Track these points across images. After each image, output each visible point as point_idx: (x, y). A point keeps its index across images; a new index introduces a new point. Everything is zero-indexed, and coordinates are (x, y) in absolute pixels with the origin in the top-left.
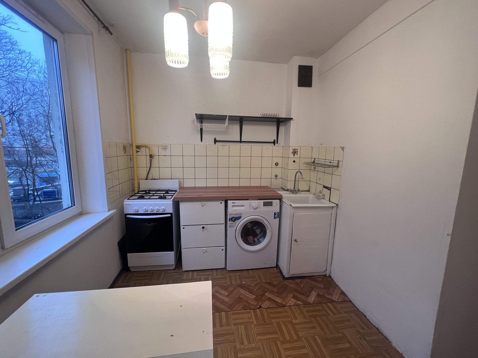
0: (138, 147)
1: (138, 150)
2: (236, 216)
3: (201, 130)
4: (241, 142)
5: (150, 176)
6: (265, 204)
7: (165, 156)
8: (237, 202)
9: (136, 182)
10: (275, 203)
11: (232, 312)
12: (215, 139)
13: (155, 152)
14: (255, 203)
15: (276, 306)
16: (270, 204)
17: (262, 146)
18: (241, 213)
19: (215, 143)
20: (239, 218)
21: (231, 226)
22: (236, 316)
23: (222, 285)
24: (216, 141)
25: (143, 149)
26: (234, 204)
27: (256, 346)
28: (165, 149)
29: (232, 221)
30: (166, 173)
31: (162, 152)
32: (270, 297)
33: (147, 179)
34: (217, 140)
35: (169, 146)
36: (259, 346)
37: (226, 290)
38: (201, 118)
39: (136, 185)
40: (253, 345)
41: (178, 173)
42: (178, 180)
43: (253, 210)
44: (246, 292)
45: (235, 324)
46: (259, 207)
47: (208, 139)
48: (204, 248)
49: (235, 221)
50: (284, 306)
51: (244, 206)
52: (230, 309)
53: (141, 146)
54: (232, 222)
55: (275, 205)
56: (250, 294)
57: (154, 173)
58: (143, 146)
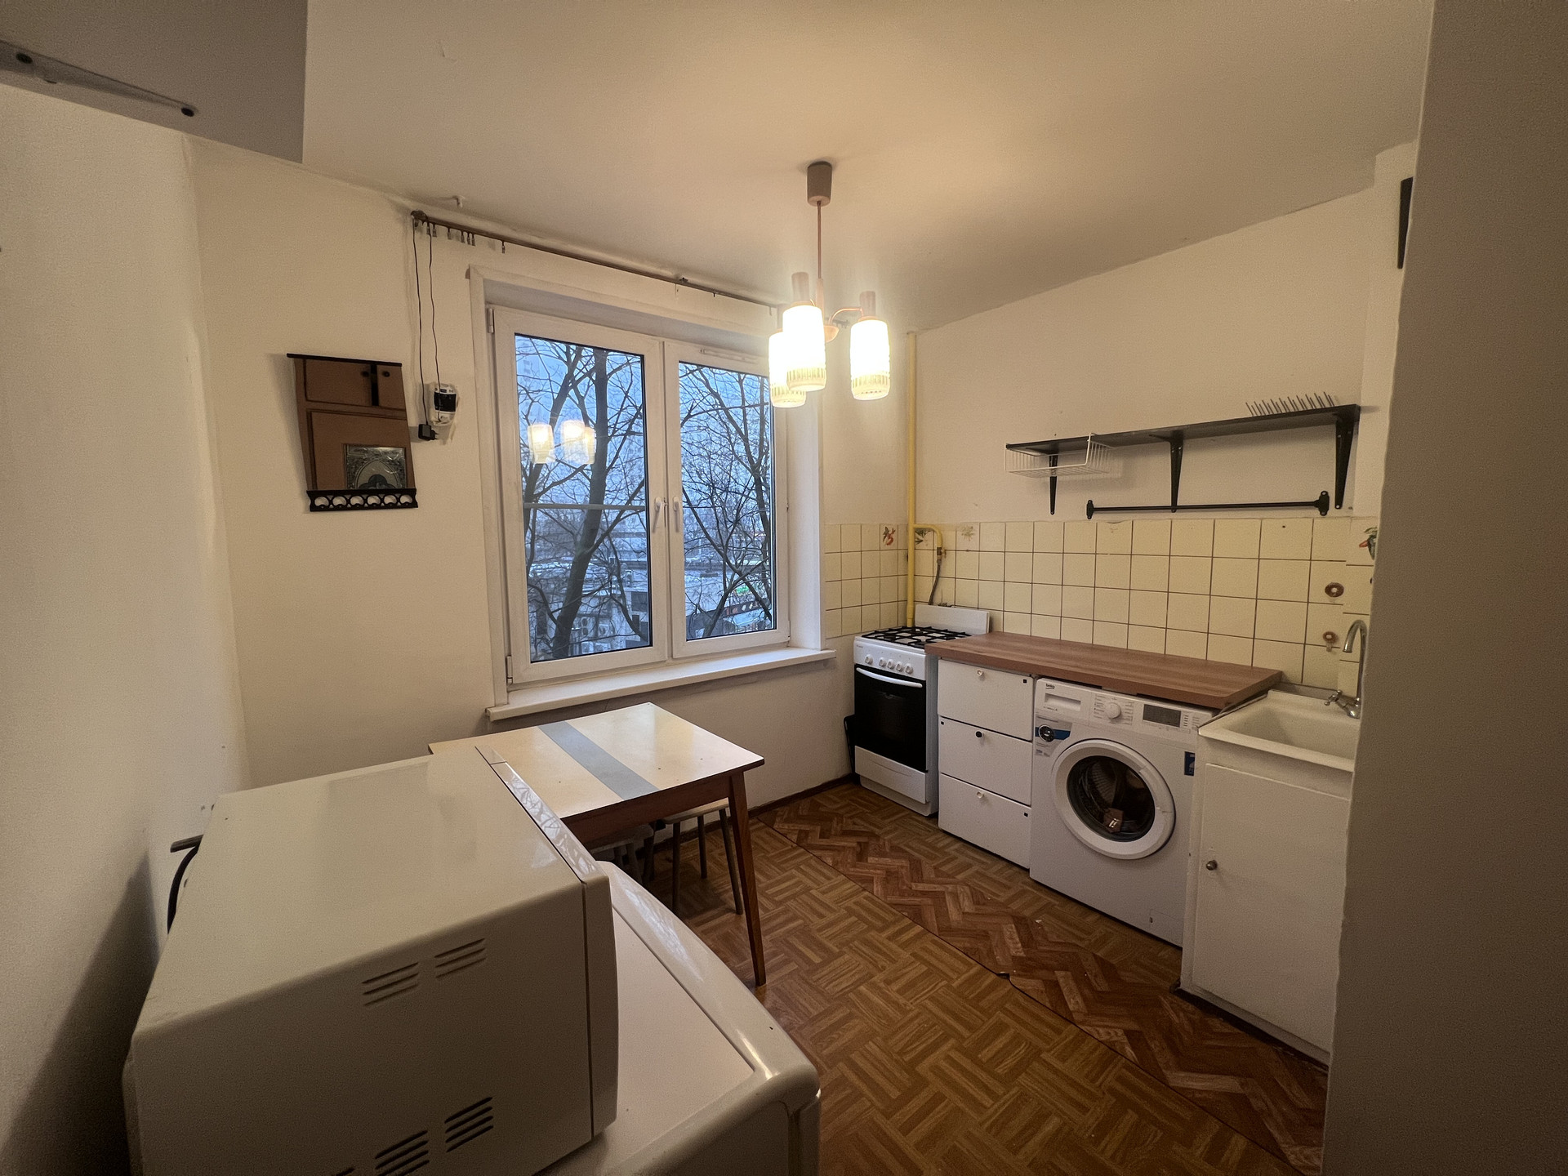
0: (921, 532)
1: (921, 538)
2: (1054, 727)
3: (1053, 481)
4: (1174, 507)
5: (937, 599)
6: (1150, 715)
7: (967, 551)
8: (1061, 688)
9: (910, 606)
10: (1190, 719)
11: (936, 938)
12: (1090, 505)
13: (950, 544)
14: (1116, 702)
15: (1048, 1005)
16: (1174, 720)
17: (1262, 519)
18: (1070, 721)
19: (1090, 515)
20: (1064, 735)
21: (1041, 752)
22: (932, 947)
23: (982, 894)
24: (1091, 510)
25: (929, 536)
26: (1051, 692)
27: (905, 1005)
28: (970, 535)
29: (1043, 736)
30: (966, 591)
31: (964, 543)
32: (1062, 985)
33: (931, 603)
34: (1096, 505)
35: (976, 527)
36: (911, 1010)
37: (977, 903)
38: (1052, 451)
39: (910, 615)
40: (902, 1001)
41: (991, 596)
42: (988, 612)
43: (1107, 723)
44: (1016, 936)
45: (914, 955)
46: (1129, 720)
47: (1071, 503)
48: (983, 792)
49: (1050, 739)
50: (1071, 1020)
51: (1078, 702)
52: (940, 930)
53: (925, 529)
54: (1043, 741)
55: (1190, 726)
56: (1020, 945)
57: (946, 591)
58: (930, 530)
